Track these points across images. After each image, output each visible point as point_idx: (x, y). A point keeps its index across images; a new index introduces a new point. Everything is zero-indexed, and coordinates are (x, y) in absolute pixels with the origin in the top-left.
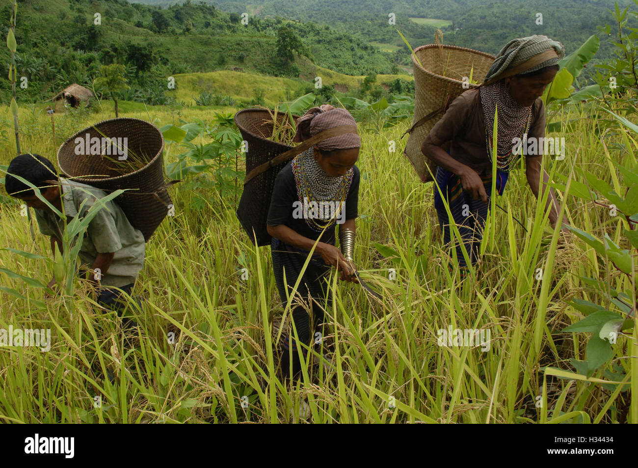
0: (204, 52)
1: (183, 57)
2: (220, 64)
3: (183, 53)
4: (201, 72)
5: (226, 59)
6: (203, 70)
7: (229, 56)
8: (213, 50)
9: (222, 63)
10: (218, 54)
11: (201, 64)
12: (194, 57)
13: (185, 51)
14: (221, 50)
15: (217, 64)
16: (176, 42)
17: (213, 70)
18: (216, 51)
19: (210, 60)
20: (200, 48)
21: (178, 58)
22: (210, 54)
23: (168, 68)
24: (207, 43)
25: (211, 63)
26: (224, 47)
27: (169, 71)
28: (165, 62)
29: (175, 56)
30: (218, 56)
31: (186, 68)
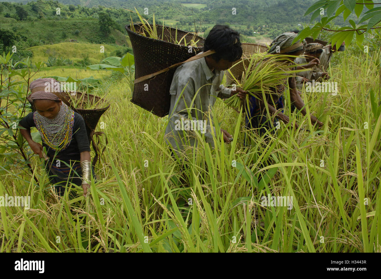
0: (52, 31)
1: (38, 35)
2: (63, 38)
3: (37, 32)
4: (51, 44)
5: (67, 35)
6: (52, 43)
7: (69, 32)
8: (57, 30)
9: (64, 37)
10: (61, 31)
11: (50, 39)
12: (45, 35)
13: (39, 31)
14: (63, 29)
15: (61, 38)
16: (33, 26)
17: (59, 42)
18: (59, 30)
19: (56, 35)
20: (49, 29)
21: (35, 36)
22: (56, 32)
23: (27, 43)
24: (53, 25)
25: (57, 37)
26: (65, 27)
27: (28, 45)
28: (25, 39)
29: (32, 34)
30: (61, 33)
31: (39, 43)
